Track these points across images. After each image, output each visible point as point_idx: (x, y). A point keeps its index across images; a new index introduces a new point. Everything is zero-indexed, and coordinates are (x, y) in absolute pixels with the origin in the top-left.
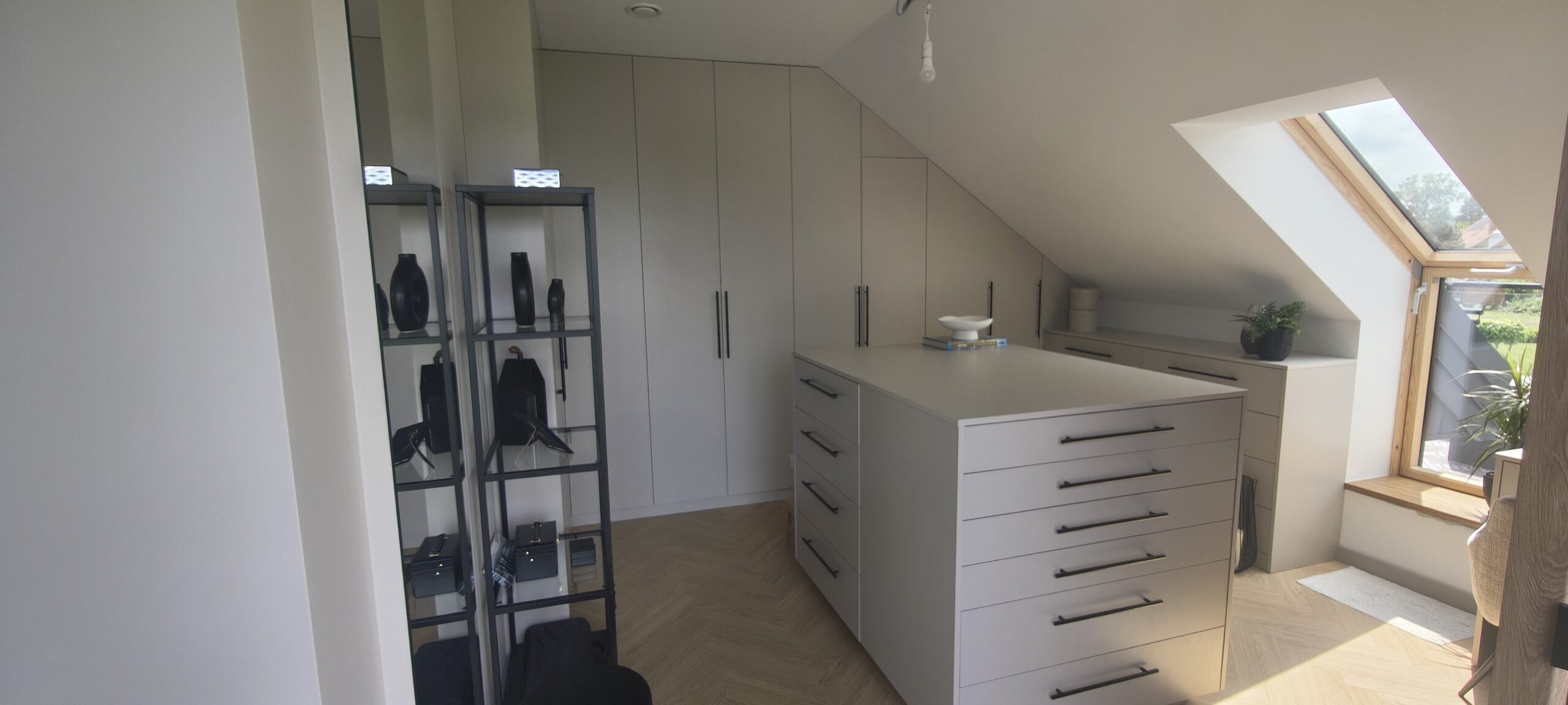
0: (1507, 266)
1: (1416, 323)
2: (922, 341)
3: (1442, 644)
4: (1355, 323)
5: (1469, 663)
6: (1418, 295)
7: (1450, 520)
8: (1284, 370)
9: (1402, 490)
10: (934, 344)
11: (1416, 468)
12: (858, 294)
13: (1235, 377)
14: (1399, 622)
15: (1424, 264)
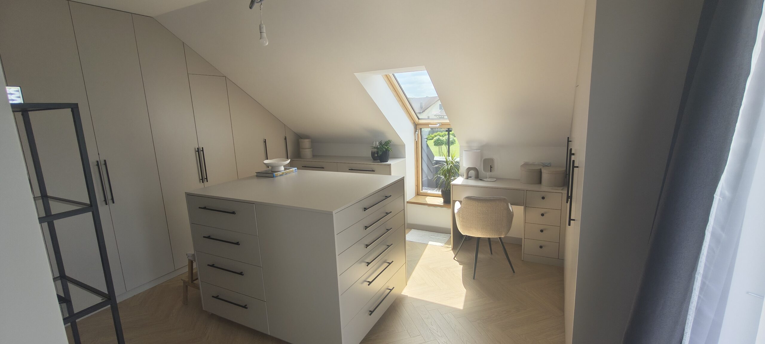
0: (437, 124)
1: (417, 143)
2: (256, 174)
3: (443, 245)
4: (404, 146)
5: (451, 249)
6: (416, 134)
7: (436, 206)
8: (390, 165)
9: (421, 199)
10: (265, 175)
11: (421, 191)
12: (197, 152)
13: (374, 170)
14: (430, 243)
15: (417, 124)
